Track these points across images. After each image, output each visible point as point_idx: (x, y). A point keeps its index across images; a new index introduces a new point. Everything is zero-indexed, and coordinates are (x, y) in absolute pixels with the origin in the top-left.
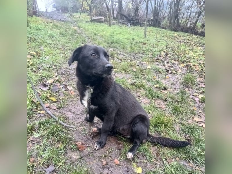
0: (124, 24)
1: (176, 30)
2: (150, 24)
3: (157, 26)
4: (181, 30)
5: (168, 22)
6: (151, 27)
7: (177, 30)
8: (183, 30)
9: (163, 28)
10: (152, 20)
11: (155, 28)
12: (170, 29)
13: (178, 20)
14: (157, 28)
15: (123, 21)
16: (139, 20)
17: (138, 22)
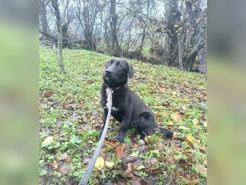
0: (48, 45)
1: (117, 55)
2: (82, 47)
3: (92, 49)
4: (124, 55)
5: (106, 45)
6: (84, 51)
7: (119, 55)
8: (126, 56)
9: (100, 52)
10: (84, 42)
11: (89, 52)
12: (108, 53)
13: (118, 43)
14: (92, 51)
15: (48, 42)
16: (67, 41)
17: (67, 44)
